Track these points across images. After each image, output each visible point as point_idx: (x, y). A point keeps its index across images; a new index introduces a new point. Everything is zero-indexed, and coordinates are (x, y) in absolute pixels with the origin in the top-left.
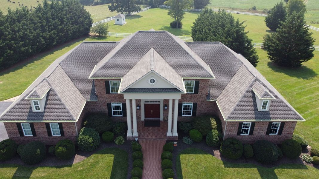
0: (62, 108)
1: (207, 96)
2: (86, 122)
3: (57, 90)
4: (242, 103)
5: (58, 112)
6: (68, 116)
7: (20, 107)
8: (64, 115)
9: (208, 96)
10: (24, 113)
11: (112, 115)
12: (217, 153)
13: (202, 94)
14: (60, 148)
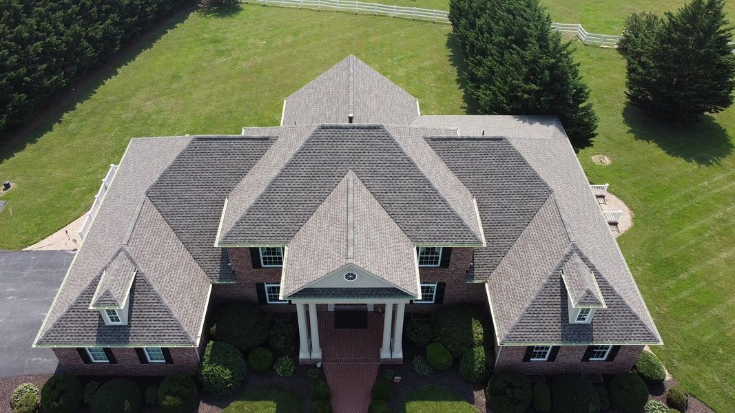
0: (164, 316)
1: (467, 272)
2: (214, 327)
3: (151, 276)
4: (538, 306)
5: (156, 325)
6: (179, 334)
7: (79, 314)
8: (171, 331)
9: (470, 272)
10: (88, 329)
11: (266, 301)
12: (480, 396)
13: (457, 269)
14: (168, 398)
